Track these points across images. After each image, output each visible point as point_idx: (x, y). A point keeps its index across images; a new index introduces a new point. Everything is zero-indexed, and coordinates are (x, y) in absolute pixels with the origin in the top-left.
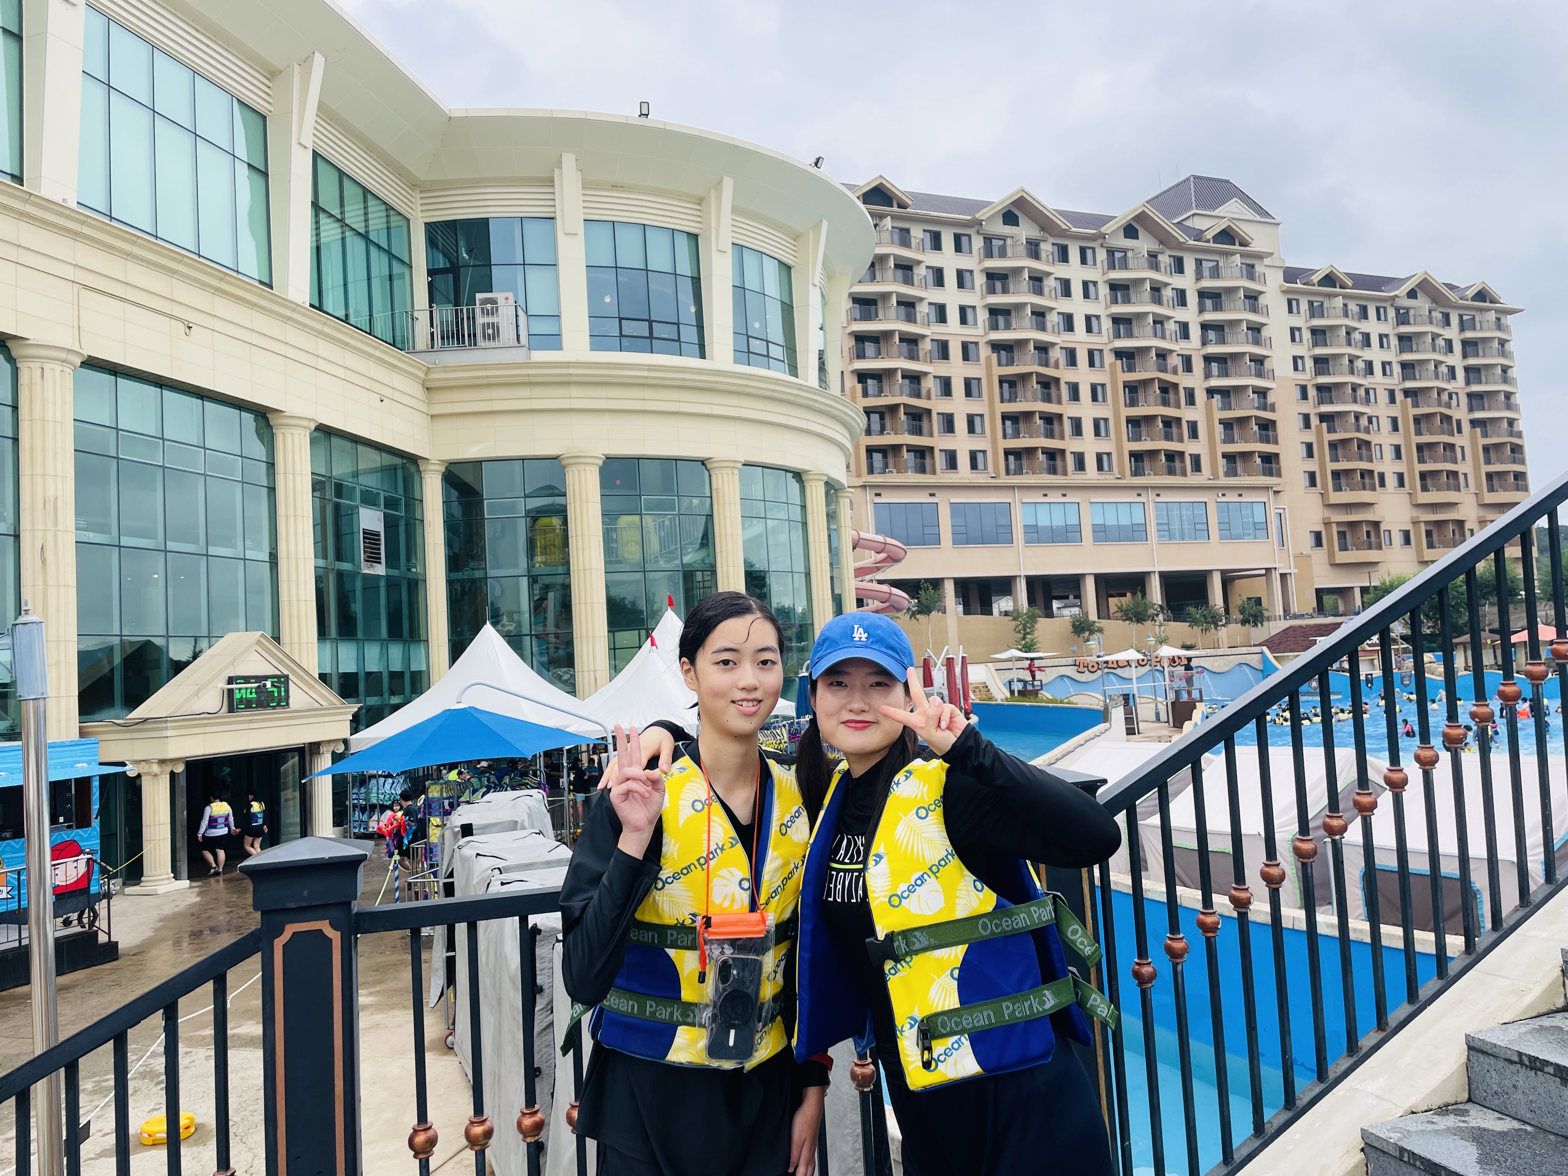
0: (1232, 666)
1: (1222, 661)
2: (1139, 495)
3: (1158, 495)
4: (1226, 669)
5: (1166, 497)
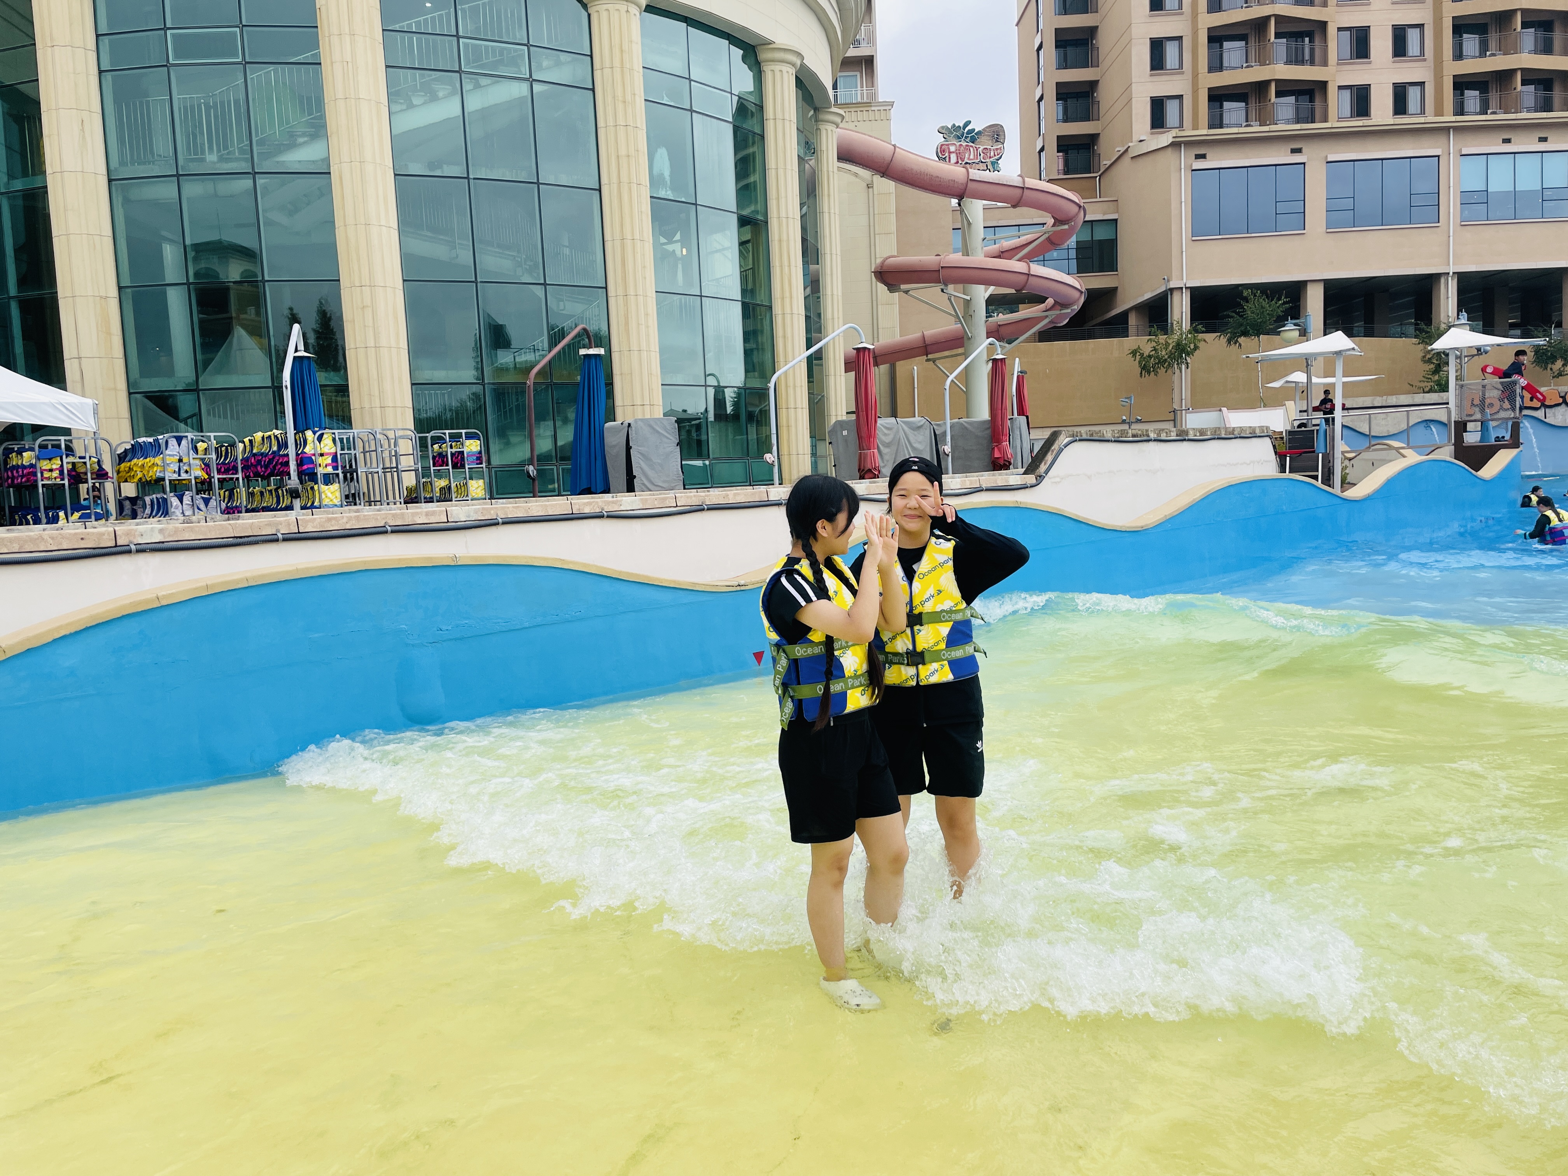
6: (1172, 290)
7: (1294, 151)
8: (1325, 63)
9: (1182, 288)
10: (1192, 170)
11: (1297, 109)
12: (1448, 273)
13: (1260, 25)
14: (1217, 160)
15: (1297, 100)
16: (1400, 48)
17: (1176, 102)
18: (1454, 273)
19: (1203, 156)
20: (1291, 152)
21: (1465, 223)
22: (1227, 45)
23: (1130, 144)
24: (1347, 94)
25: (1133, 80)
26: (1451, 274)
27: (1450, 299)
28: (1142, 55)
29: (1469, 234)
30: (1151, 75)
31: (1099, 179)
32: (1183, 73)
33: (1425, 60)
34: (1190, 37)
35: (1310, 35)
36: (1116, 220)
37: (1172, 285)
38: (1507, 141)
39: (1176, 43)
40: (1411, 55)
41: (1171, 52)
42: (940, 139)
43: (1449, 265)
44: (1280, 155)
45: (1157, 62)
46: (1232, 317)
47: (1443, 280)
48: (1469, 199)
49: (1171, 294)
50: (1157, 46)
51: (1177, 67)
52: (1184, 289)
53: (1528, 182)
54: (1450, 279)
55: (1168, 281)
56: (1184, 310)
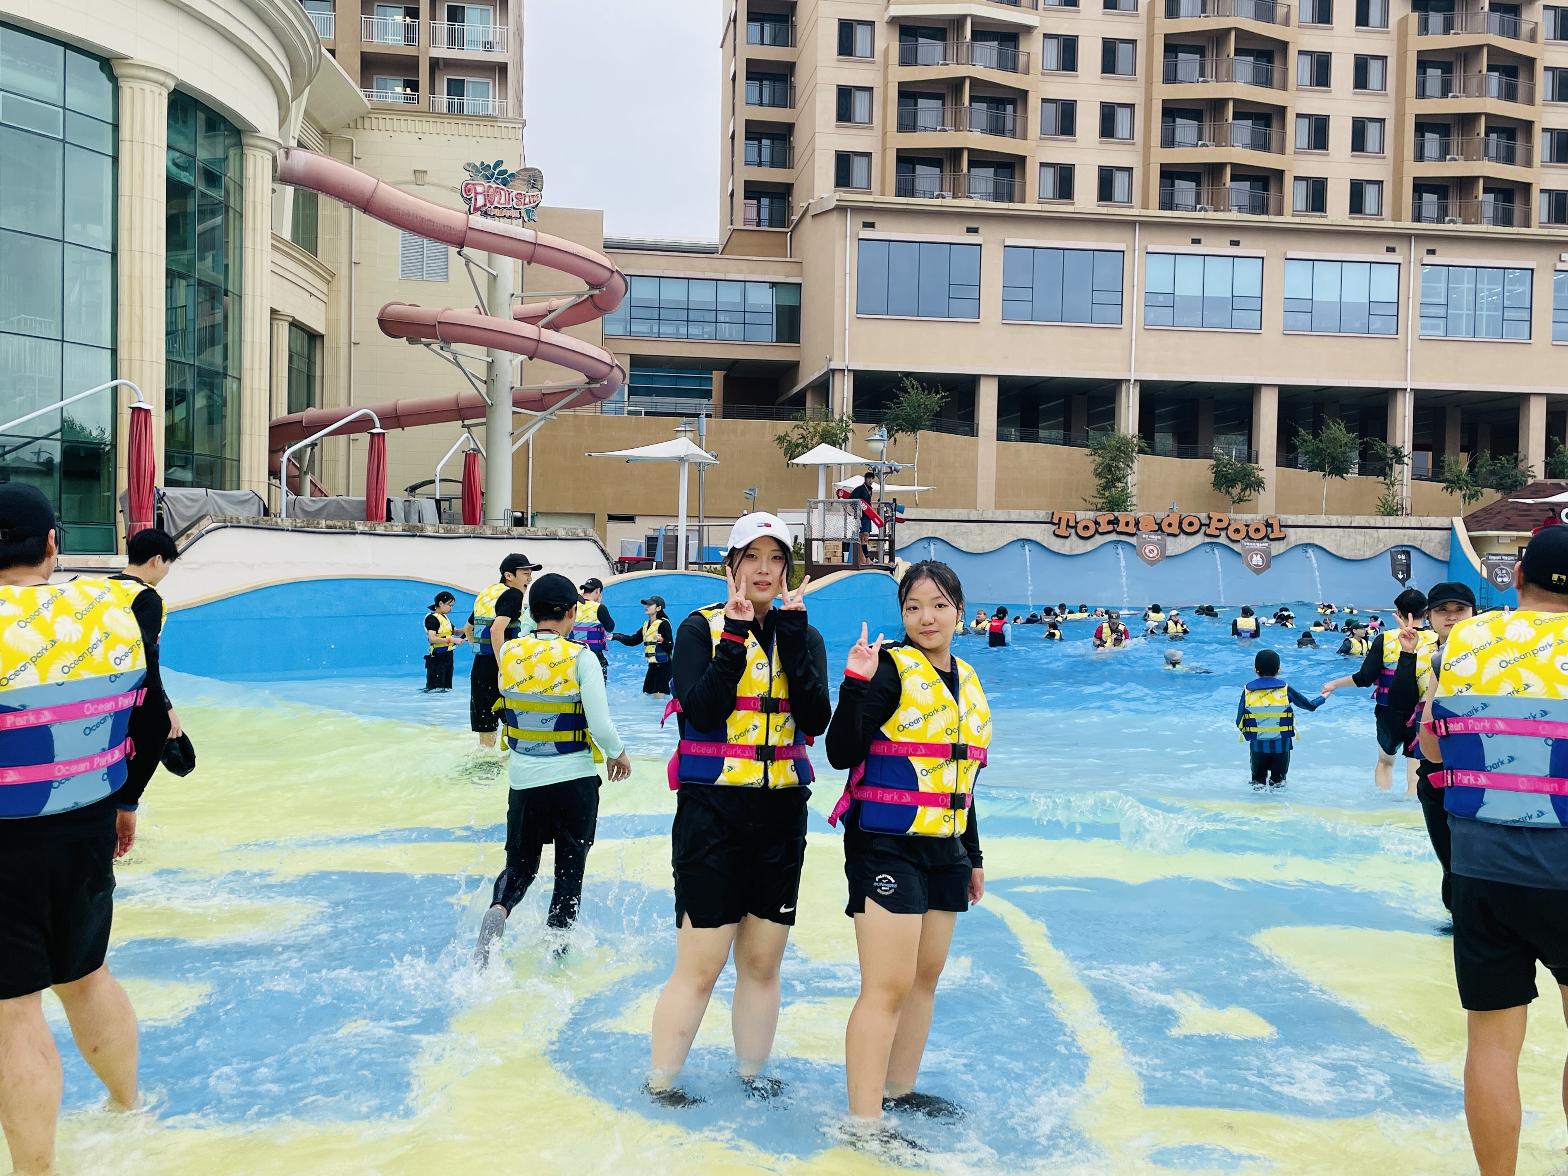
0: (1381, 548)
1: (1360, 538)
2: (1390, 250)
3: (1432, 252)
4: (1367, 556)
5: (1446, 256)
6: (833, 371)
7: (970, 230)
8: (1025, 137)
9: (844, 370)
10: (860, 239)
11: (996, 184)
12: (1130, 380)
13: (956, 84)
14: (885, 231)
15: (996, 174)
16: (1108, 129)
17: (865, 160)
18: (1135, 381)
19: (871, 225)
20: (968, 231)
21: (1149, 327)
22: (922, 103)
23: (811, 201)
24: (1049, 173)
25: (817, 130)
26: (1132, 381)
27: (1131, 409)
28: (828, 103)
29: (1153, 339)
30: (837, 127)
31: (791, 236)
32: (872, 128)
33: (1134, 144)
34: (882, 89)
35: (1013, 102)
36: (800, 285)
37: (833, 366)
38: (1196, 241)
39: (867, 94)
40: (1120, 136)
41: (860, 102)
42: (466, 176)
43: (1130, 371)
44: (955, 234)
45: (845, 113)
46: (890, 408)
47: (1124, 387)
48: (1152, 301)
49: (833, 376)
50: (845, 95)
51: (867, 121)
52: (846, 372)
53: (1218, 288)
54: (1131, 386)
55: (830, 360)
56: (845, 396)
